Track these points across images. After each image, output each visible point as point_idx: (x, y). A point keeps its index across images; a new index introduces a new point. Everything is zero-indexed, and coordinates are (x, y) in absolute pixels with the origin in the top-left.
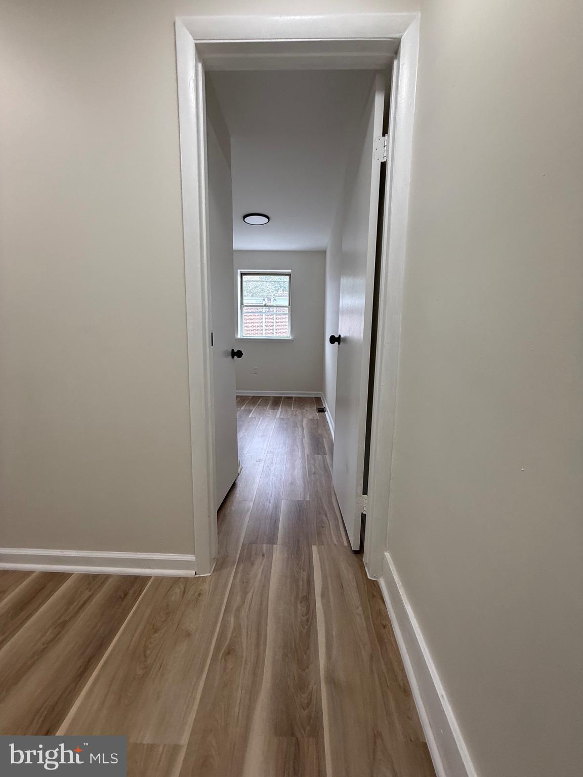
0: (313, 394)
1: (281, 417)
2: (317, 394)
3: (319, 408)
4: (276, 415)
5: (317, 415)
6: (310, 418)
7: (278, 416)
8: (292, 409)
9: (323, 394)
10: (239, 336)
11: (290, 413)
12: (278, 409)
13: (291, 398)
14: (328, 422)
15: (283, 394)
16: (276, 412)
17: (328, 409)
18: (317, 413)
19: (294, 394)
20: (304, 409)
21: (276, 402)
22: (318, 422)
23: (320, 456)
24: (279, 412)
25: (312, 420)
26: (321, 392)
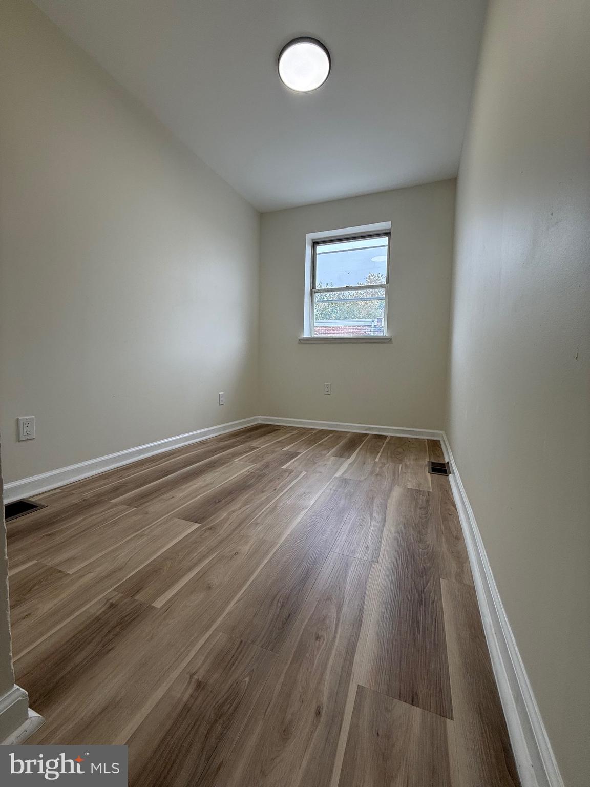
0: (426, 434)
1: (347, 476)
2: (433, 435)
3: (433, 464)
4: (337, 470)
5: (429, 480)
6: (410, 486)
7: (338, 474)
8: (377, 460)
9: (445, 437)
10: (306, 334)
11: (368, 467)
12: (348, 458)
13: (381, 438)
14: (454, 506)
15: (370, 429)
16: (341, 464)
17: (454, 467)
18: (429, 475)
19: (390, 431)
20: (401, 461)
21: (353, 443)
22: (427, 501)
23: (417, 711)
24: (346, 467)
25: (415, 494)
26: (441, 432)
